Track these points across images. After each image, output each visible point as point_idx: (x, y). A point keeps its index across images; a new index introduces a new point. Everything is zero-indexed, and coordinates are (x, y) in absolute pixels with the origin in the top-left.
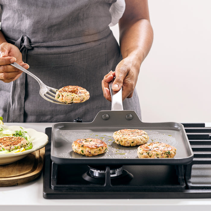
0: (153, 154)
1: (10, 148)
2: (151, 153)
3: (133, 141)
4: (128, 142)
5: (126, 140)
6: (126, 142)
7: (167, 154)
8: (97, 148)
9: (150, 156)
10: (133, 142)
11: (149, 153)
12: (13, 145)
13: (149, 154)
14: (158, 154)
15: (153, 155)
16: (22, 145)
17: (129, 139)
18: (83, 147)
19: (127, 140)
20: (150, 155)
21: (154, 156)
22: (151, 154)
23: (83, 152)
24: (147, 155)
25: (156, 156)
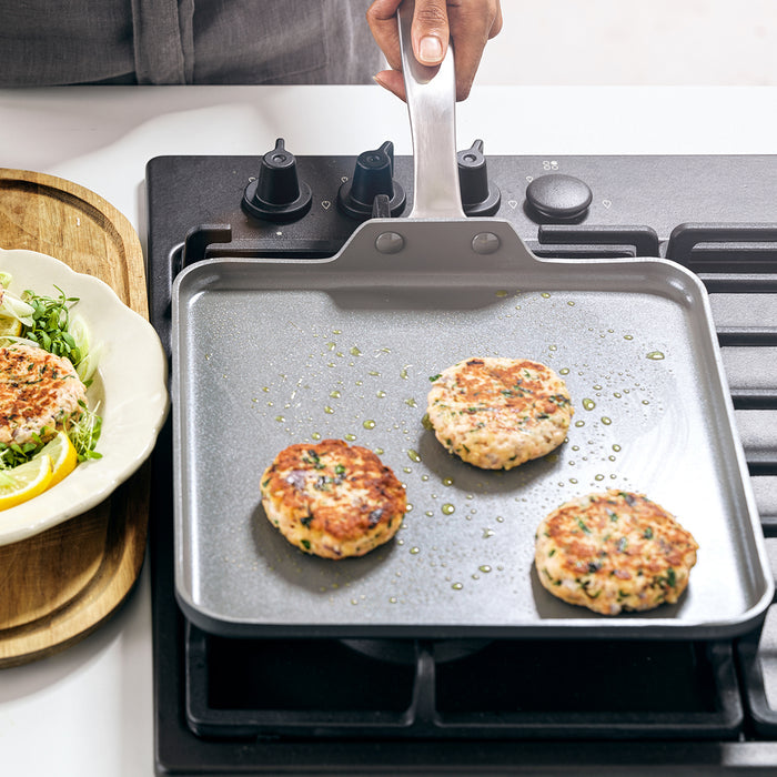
0: (603, 588)
1: (13, 434)
2: (596, 583)
3: (512, 455)
4: (496, 456)
5: (485, 449)
6: (486, 455)
7: (663, 583)
8: (366, 534)
9: (592, 598)
10: (512, 459)
11: (588, 583)
12: (27, 416)
13: (590, 586)
14: (625, 592)
15: (603, 595)
16: (62, 412)
17: (500, 447)
18: (309, 527)
19: (492, 450)
20: (592, 592)
21: (607, 598)
22: (598, 588)
23: (308, 547)
24: (581, 593)
25: (619, 600)
